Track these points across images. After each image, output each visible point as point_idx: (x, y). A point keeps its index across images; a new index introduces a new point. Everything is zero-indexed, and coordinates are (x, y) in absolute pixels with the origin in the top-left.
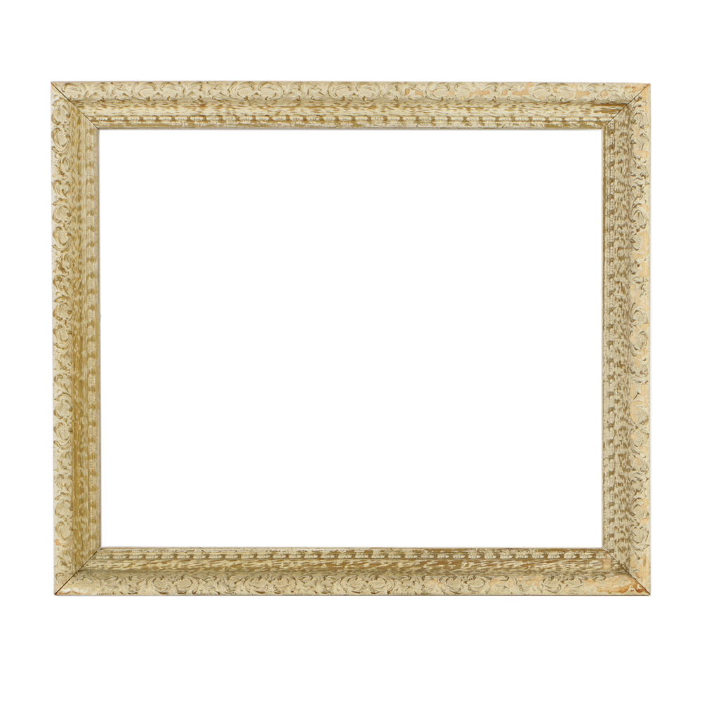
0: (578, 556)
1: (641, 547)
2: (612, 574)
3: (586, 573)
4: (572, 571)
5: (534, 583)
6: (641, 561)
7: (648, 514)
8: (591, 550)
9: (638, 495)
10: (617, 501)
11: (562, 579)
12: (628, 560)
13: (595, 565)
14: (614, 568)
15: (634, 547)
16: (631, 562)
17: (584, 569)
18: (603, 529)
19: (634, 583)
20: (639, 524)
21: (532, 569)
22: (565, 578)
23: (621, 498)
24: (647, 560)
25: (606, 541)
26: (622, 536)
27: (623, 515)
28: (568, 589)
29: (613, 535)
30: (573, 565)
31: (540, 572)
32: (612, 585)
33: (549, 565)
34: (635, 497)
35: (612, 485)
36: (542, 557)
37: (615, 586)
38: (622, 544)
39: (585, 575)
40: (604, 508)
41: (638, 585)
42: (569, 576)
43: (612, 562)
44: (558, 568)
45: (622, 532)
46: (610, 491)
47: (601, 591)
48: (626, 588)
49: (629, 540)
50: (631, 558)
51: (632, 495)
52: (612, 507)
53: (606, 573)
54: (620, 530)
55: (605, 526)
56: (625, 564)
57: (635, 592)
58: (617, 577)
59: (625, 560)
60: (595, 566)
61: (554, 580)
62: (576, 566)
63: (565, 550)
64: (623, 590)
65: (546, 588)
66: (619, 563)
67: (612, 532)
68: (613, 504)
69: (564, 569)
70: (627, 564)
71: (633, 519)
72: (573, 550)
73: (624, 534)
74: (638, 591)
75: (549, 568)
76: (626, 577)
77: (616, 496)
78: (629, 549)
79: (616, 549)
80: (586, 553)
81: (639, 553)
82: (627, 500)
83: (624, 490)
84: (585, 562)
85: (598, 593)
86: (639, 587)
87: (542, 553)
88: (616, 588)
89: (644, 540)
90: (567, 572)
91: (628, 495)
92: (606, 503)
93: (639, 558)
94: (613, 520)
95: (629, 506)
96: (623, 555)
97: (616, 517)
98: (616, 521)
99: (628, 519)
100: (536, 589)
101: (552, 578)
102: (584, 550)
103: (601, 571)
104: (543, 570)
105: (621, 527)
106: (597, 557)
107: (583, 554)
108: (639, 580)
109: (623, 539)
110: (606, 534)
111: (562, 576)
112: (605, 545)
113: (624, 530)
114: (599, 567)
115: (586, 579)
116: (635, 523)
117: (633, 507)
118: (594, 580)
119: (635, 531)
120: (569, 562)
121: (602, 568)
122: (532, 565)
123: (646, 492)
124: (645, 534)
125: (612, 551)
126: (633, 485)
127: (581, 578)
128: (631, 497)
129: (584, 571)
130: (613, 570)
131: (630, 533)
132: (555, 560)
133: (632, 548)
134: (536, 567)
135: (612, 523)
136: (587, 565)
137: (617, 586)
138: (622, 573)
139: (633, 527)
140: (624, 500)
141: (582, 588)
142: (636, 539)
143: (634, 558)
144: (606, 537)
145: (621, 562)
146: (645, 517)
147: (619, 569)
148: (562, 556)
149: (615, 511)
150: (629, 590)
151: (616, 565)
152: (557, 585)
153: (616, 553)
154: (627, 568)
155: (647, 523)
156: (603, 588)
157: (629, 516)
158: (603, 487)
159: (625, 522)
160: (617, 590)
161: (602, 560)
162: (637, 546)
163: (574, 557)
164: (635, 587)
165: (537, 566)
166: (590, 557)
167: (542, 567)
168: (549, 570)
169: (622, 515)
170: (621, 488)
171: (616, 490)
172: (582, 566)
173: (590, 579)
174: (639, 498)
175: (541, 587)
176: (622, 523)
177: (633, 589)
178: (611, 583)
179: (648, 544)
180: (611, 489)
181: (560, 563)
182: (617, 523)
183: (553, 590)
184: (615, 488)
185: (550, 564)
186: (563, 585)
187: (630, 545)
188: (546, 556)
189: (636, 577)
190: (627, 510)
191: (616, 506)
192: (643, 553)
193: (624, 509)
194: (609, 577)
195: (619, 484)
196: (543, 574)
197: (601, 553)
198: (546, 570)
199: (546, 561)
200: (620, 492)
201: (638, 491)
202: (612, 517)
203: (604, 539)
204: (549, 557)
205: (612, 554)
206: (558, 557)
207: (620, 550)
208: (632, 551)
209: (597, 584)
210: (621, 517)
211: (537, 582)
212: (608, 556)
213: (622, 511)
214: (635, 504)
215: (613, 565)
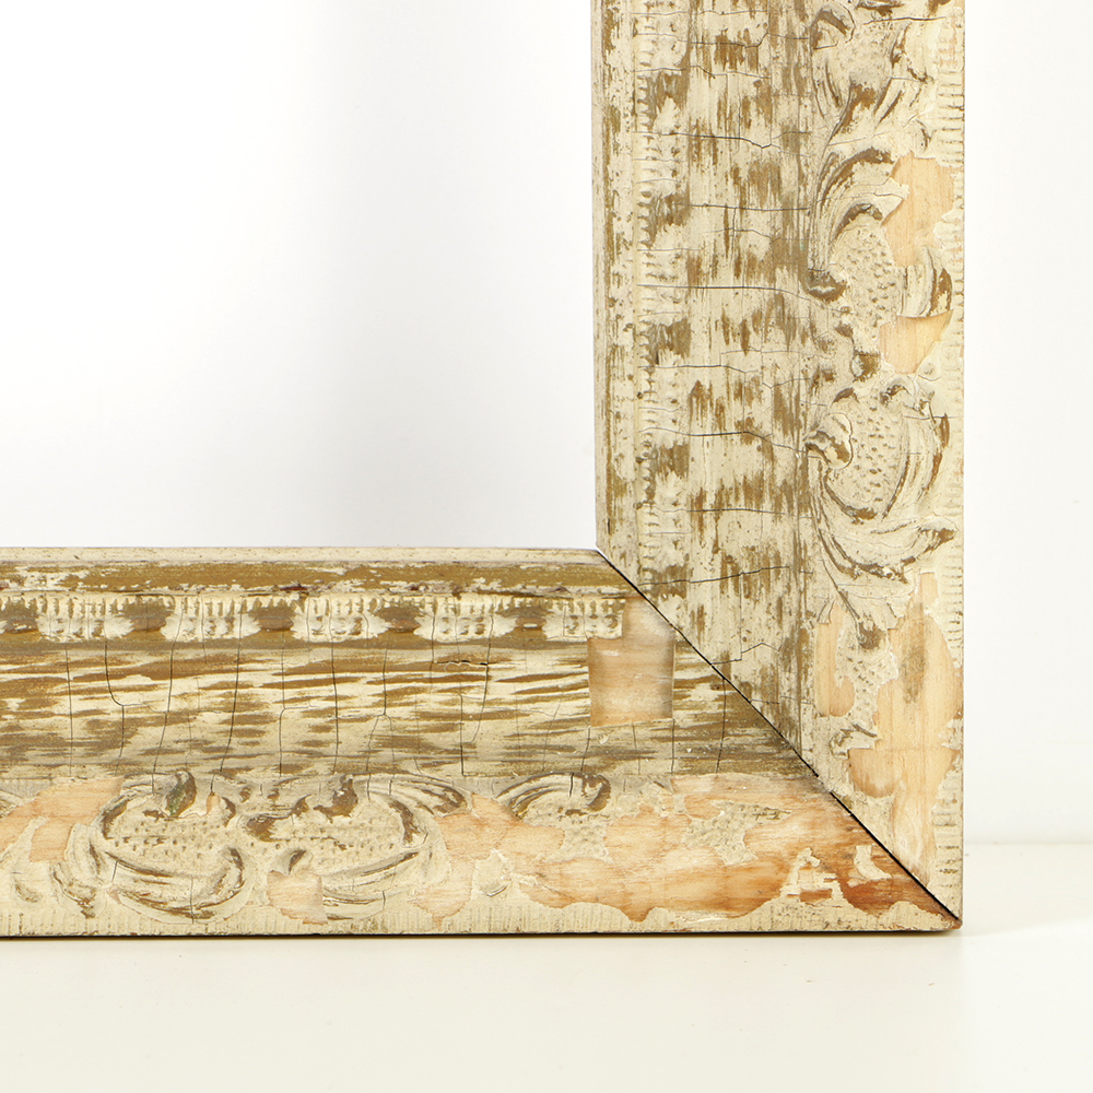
0: (403, 622)
1: (891, 550)
2: (661, 766)
3: (461, 753)
4: (351, 738)
5: (25, 842)
6: (888, 658)
7: (942, 283)
8: (508, 576)
9: (866, 131)
10: (707, 185)
11: (258, 804)
12: (795, 650)
13: (538, 688)
14: (683, 717)
15: (831, 546)
16: (817, 668)
17: (451, 721)
18: (607, 410)
19: (831, 834)
20: (868, 364)
21: (33, 726)
22: (287, 799)
23: (743, 157)
24: (933, 655)
25: (625, 503)
26: (747, 460)
27: (755, 298)
28: (299, 886)
29: (676, 460)
30: (361, 692)
31: (100, 747)
32: (659, 853)
33: (169, 695)
34: (845, 147)
35: (668, 60)
36: (117, 629)
37: (677, 862)
38: (750, 529)
39: (451, 772)
40: (612, 245)
41: (863, 853)
42: (318, 785)
43: (670, 665)
44: (245, 717)
45: (747, 431)
46: (656, 102)
47: (567, 899)
48: (768, 871)
49: (796, 496)
50: (818, 635)
51: (820, 129)
52: (670, 238)
53: (613, 755)
54: (735, 412)
55: (622, 389)
56: (771, 687)
57: (840, 911)
58: (703, 784)
59: (766, 656)
60: (536, 696)
61: (197, 810)
62: (387, 699)
63: (303, 580)
64: (741, 889)
65: (124, 878)
66: (721, 679)
67: (668, 437)
68: (673, 210)
69: (290, 724)
70: (787, 681)
71: (826, 328)
72: (366, 575)
73: (767, 450)
74: (862, 897)
75: (168, 719)
76: (767, 788)
77: (700, 142)
78: (800, 563)
79: (705, 567)
80: (468, 602)
81: (872, 598)
82: (788, 174)
83: (766, 99)
84: (460, 667)
85: (545, 920)
86: (867, 869)
87: (121, 600)
88: (684, 877)
89: (909, 495)
90: (312, 749)
91: (793, 138)
92: (624, 206)
93: (870, 640)
94: (677, 338)
95: (802, 220)
96: (758, 615)
97: (703, 311)
98: (699, 342)
99: (788, 324)
100: (45, 888)
101: (182, 794)
102: (456, 577)
103: (578, 738)
104: (125, 729)
105: (742, 392)
106: (553, 630)
107: (445, 603)
108: (871, 814)
109: (753, 491)
110: (626, 448)
111: (263, 777)
112: (621, 537)
113: (762, 413)
114: (569, 709)
115: (454, 801)
116: (841, 360)
117: (824, 226)
118: (517, 811)
119: (845, 423)
120: (333, 671)
121: (594, 716)
122: (36, 695)
123: (931, 108)
124: (922, 443)
125: (675, 580)
126: (826, 53)
127: (409, 795)
128: (814, 151)
129: (448, 740)
130: (672, 735)
131: (806, 434)
132: (220, 657)
133: (818, 560)
134: (67, 712)
135: (669, 358)
136: (475, 694)
137: (697, 859)
138: (742, 758)
139: (829, 390)
140: (765, 177)
141: (411, 876)
142: (851, 483)
143: (832, 638)
144: (626, 470)
145: (743, 671)
146: (916, 302)
147: (721, 726)
148: (276, 627)
149: (694, 269)
150: (794, 884)
151: (705, 694)
152: (213, 858)
153: (704, 594)
154: (781, 710)
155: (936, 358)
156: (583, 875)
157: (802, 306)
158: (605, 76)
159: (772, 358)
160: (695, 890)
161: (589, 658)
162: (858, 541)
163: (374, 628)
164: (838, 864)
165: (78, 704)
166: (501, 627)
167: (111, 709)
168: (172, 733)
169: (745, 302)
170: (742, 82)
171: (704, 97)
172: (433, 700)
173: (486, 803)
174: (871, 156)
175: (82, 871)
176: (748, 364)
177: (819, 881)
178: (647, 834)
179: (937, 521)
180: (667, 88)
181: (259, 678)
182: (708, 358)
183: (177, 892)
184: (697, 82)
185: (181, 685)
186: (264, 858)
187: (807, 534)
188: (148, 622)
189: (845, 790)
190: (788, 253)
191: (703, 229)
192: (900, 595)
193: (761, 248)
194: (636, 786)
195: (730, 51)
196: (115, 766)
197: (588, 599)
198: (149, 736)
199: (143, 659)
200: (736, 116)
201: (864, 96)
202: (669, 314)
203: (613, 487)
204: (171, 632)
205: (671, 607)
206: (247, 628)
207: (731, 573)
208: (823, 584)
209: (533, 841)
210: (736, 319)
211: (55, 832)
212: (643, 619)
213: (745, 266)
214: (841, 200)
215: (675, 692)
